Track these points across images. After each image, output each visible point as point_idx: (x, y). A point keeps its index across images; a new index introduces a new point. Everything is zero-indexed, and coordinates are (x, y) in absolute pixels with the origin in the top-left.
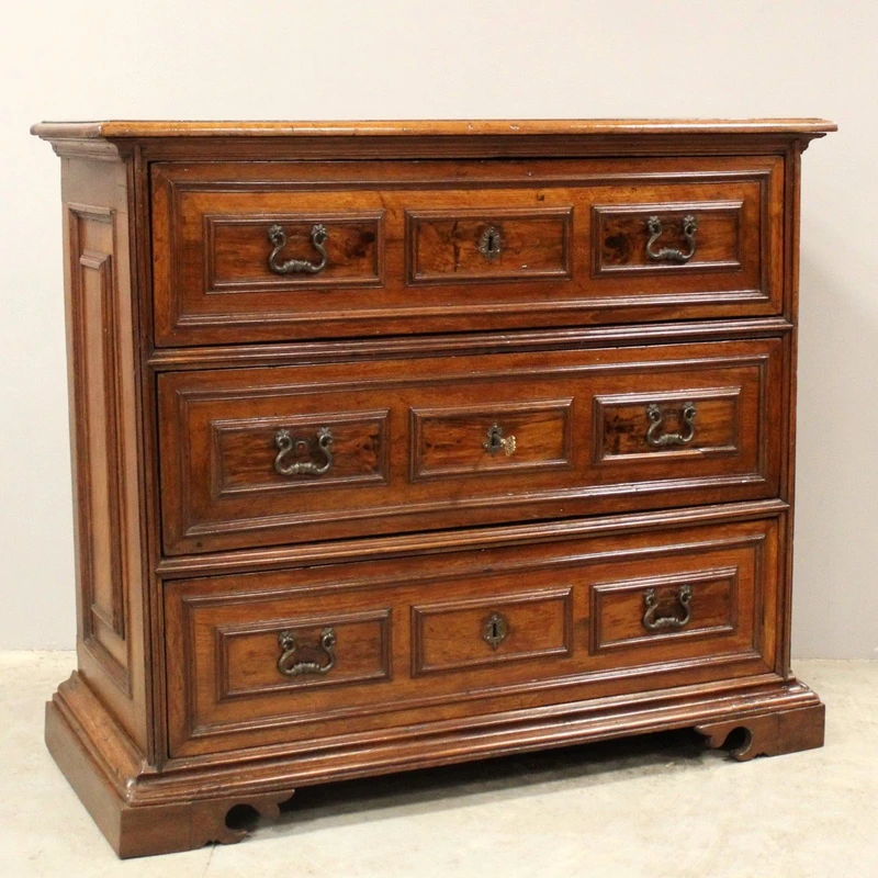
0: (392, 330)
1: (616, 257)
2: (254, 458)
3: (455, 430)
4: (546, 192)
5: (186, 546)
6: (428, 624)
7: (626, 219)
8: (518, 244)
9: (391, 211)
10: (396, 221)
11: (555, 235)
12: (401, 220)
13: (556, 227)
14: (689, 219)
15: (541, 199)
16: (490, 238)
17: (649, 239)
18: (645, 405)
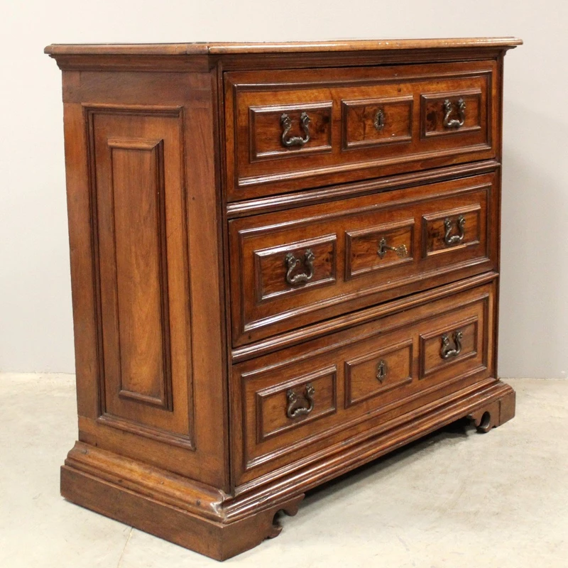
0: (336, 180)
1: (431, 126)
2: (276, 274)
3: (366, 244)
4: (402, 86)
5: (244, 339)
6: (354, 372)
7: (435, 102)
8: (390, 120)
9: (335, 101)
10: (338, 108)
11: (406, 114)
12: (339, 107)
13: (407, 109)
14: (461, 101)
15: (400, 91)
16: (379, 117)
17: (445, 114)
18: (443, 219)
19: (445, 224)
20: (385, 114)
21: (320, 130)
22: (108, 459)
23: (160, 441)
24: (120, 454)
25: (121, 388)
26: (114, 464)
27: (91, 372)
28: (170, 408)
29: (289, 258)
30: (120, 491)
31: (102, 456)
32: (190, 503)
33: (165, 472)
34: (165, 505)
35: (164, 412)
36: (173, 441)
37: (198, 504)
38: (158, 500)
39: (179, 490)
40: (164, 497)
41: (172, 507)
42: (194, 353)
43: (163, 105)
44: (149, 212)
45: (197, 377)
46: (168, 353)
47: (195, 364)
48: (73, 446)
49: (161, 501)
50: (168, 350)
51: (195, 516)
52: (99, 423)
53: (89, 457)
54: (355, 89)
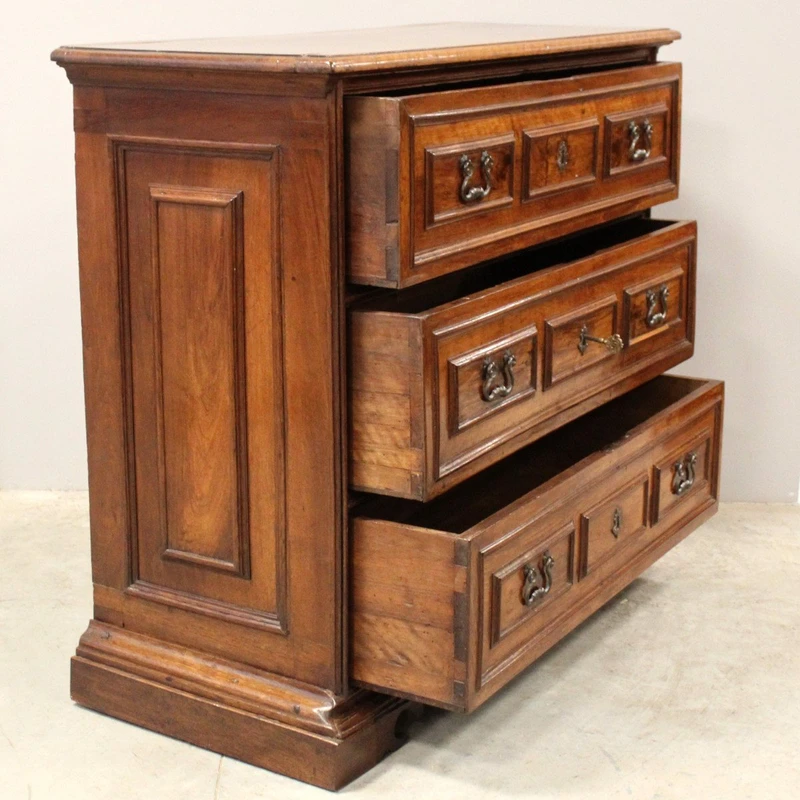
1: (615, 160)
3: (567, 336)
7: (621, 125)
8: (574, 156)
9: (516, 134)
10: (518, 142)
11: (591, 145)
12: (521, 140)
13: (591, 137)
14: (647, 122)
15: (583, 112)
16: (563, 152)
17: (631, 142)
18: (646, 291)
19: (648, 299)
20: (568, 147)
21: (500, 176)
22: (146, 647)
23: (230, 622)
24: (164, 639)
25: (167, 545)
26: (155, 654)
27: (117, 524)
28: (247, 574)
29: (488, 366)
30: (171, 693)
31: (134, 642)
32: (283, 710)
33: (237, 664)
34: (244, 713)
35: (237, 580)
36: (253, 622)
37: (297, 711)
38: (231, 705)
39: (263, 691)
40: (242, 702)
41: (254, 716)
42: (290, 498)
43: (244, 142)
44: (219, 295)
45: (292, 531)
46: (244, 497)
47: (290, 513)
48: (86, 628)
49: (239, 708)
50: (245, 493)
51: (294, 729)
52: (130, 596)
53: (114, 643)
54: (537, 113)
